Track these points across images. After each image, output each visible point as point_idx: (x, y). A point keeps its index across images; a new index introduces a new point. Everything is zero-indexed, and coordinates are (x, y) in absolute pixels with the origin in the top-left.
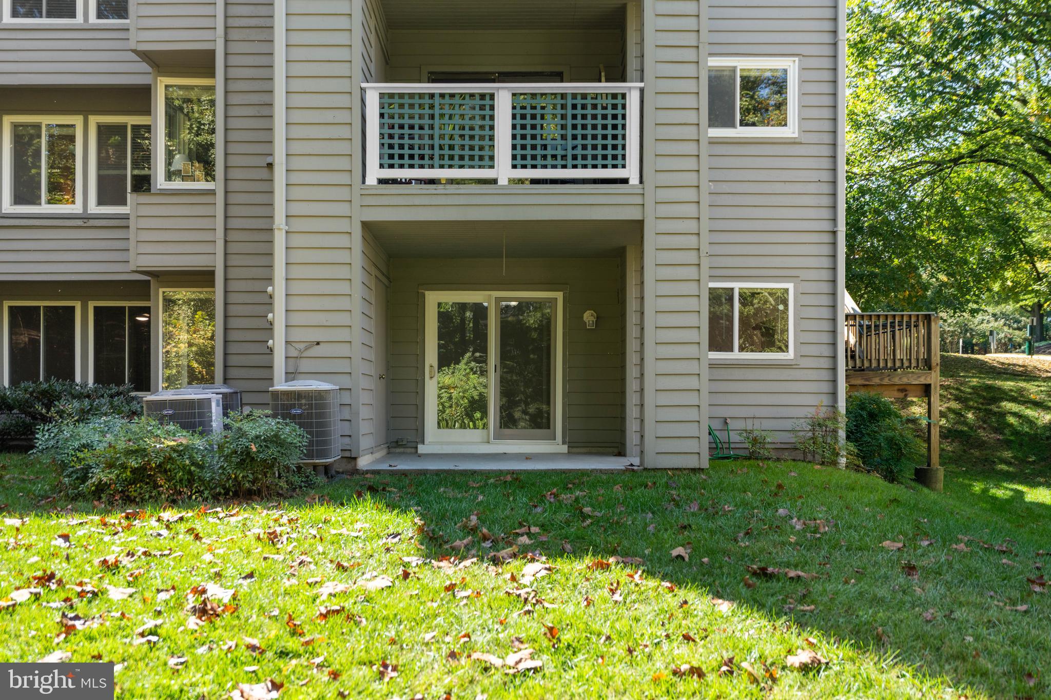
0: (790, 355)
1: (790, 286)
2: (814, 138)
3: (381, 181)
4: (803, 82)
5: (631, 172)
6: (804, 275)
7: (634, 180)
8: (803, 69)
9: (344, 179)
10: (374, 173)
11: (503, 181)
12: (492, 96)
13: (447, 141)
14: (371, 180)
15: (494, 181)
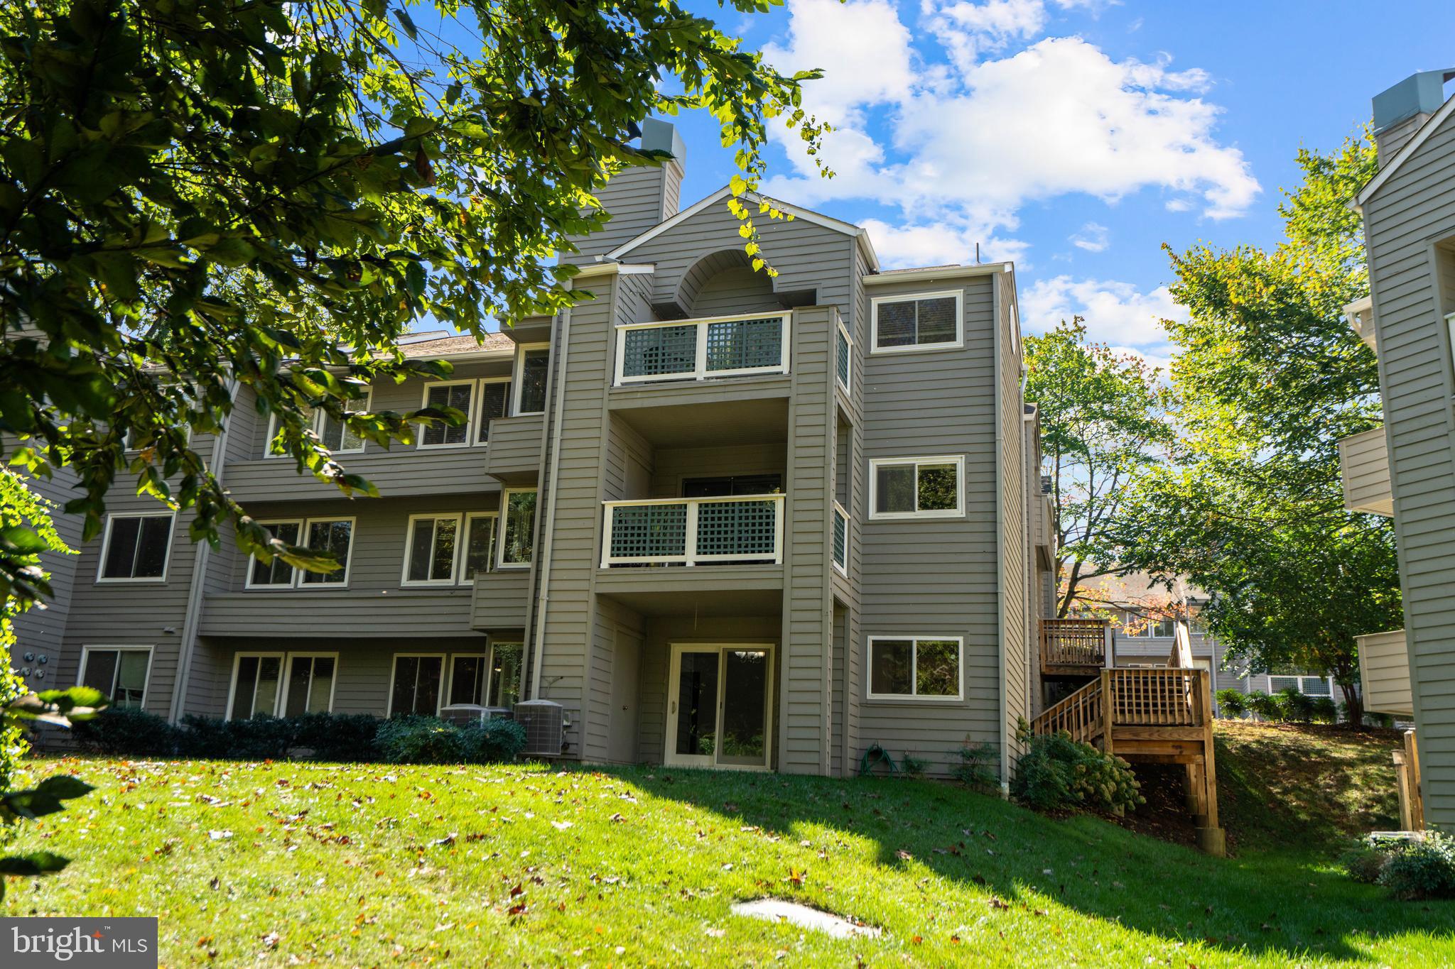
0: (961, 697)
1: (960, 639)
2: (979, 517)
3: (612, 566)
4: (968, 473)
5: (777, 555)
6: (973, 629)
7: (779, 562)
8: (968, 463)
9: (587, 565)
10: (607, 560)
11: (690, 564)
12: (686, 506)
13: (655, 538)
14: (605, 565)
15: (684, 564)
